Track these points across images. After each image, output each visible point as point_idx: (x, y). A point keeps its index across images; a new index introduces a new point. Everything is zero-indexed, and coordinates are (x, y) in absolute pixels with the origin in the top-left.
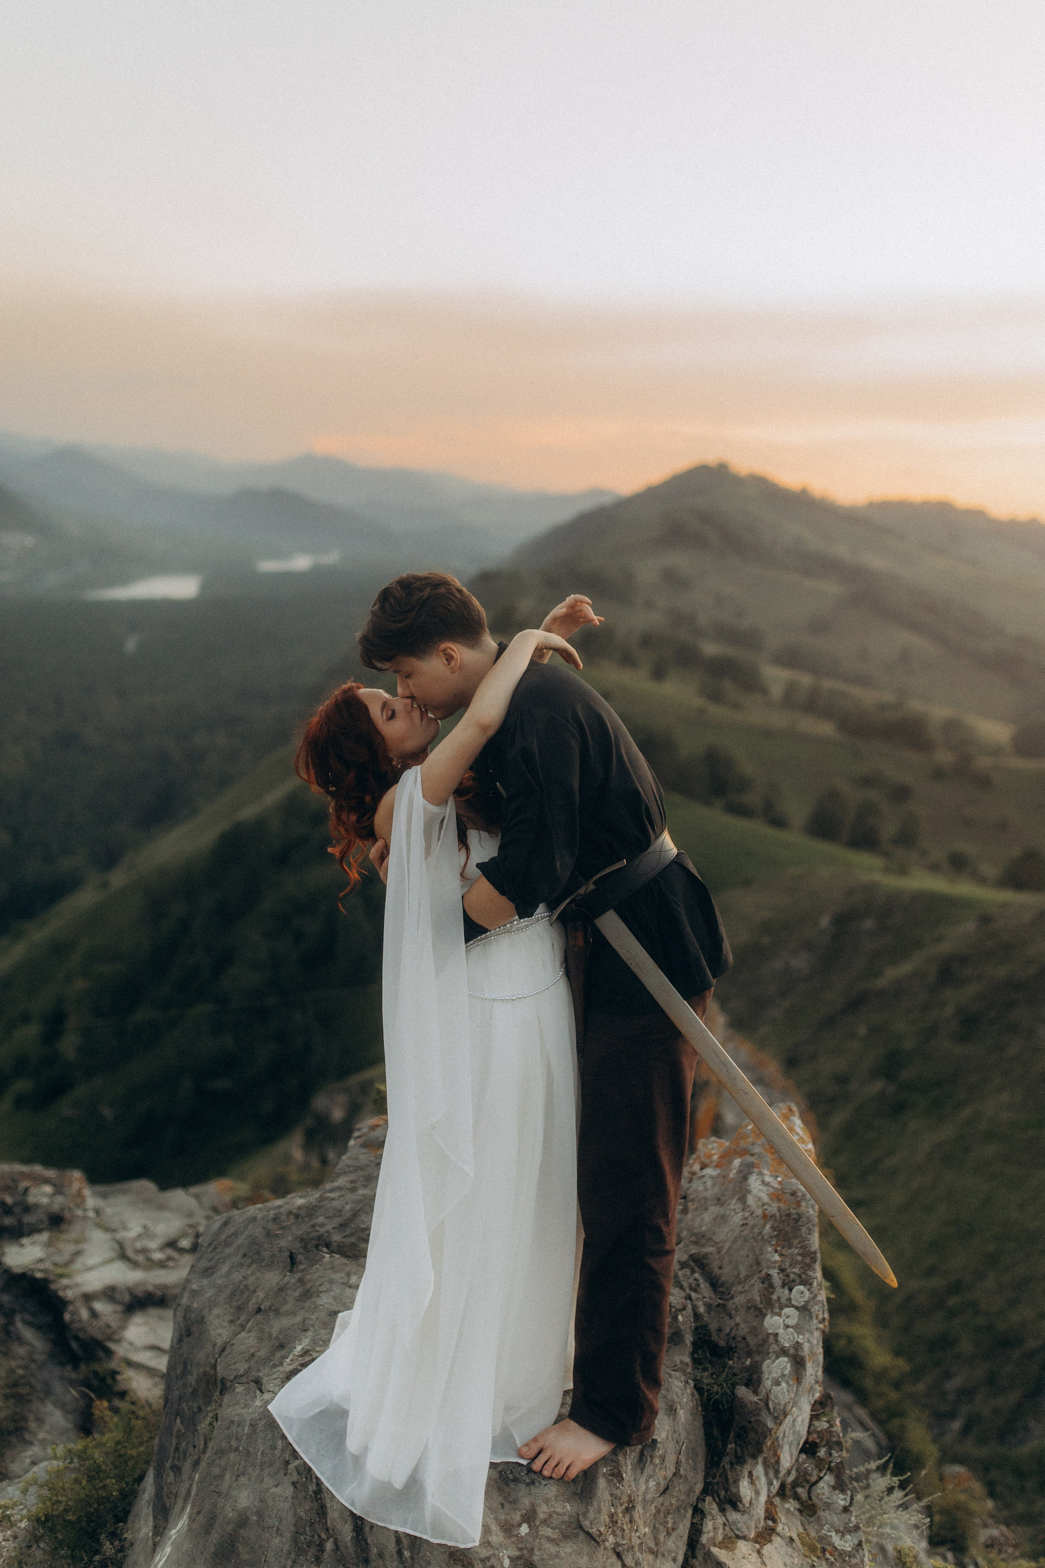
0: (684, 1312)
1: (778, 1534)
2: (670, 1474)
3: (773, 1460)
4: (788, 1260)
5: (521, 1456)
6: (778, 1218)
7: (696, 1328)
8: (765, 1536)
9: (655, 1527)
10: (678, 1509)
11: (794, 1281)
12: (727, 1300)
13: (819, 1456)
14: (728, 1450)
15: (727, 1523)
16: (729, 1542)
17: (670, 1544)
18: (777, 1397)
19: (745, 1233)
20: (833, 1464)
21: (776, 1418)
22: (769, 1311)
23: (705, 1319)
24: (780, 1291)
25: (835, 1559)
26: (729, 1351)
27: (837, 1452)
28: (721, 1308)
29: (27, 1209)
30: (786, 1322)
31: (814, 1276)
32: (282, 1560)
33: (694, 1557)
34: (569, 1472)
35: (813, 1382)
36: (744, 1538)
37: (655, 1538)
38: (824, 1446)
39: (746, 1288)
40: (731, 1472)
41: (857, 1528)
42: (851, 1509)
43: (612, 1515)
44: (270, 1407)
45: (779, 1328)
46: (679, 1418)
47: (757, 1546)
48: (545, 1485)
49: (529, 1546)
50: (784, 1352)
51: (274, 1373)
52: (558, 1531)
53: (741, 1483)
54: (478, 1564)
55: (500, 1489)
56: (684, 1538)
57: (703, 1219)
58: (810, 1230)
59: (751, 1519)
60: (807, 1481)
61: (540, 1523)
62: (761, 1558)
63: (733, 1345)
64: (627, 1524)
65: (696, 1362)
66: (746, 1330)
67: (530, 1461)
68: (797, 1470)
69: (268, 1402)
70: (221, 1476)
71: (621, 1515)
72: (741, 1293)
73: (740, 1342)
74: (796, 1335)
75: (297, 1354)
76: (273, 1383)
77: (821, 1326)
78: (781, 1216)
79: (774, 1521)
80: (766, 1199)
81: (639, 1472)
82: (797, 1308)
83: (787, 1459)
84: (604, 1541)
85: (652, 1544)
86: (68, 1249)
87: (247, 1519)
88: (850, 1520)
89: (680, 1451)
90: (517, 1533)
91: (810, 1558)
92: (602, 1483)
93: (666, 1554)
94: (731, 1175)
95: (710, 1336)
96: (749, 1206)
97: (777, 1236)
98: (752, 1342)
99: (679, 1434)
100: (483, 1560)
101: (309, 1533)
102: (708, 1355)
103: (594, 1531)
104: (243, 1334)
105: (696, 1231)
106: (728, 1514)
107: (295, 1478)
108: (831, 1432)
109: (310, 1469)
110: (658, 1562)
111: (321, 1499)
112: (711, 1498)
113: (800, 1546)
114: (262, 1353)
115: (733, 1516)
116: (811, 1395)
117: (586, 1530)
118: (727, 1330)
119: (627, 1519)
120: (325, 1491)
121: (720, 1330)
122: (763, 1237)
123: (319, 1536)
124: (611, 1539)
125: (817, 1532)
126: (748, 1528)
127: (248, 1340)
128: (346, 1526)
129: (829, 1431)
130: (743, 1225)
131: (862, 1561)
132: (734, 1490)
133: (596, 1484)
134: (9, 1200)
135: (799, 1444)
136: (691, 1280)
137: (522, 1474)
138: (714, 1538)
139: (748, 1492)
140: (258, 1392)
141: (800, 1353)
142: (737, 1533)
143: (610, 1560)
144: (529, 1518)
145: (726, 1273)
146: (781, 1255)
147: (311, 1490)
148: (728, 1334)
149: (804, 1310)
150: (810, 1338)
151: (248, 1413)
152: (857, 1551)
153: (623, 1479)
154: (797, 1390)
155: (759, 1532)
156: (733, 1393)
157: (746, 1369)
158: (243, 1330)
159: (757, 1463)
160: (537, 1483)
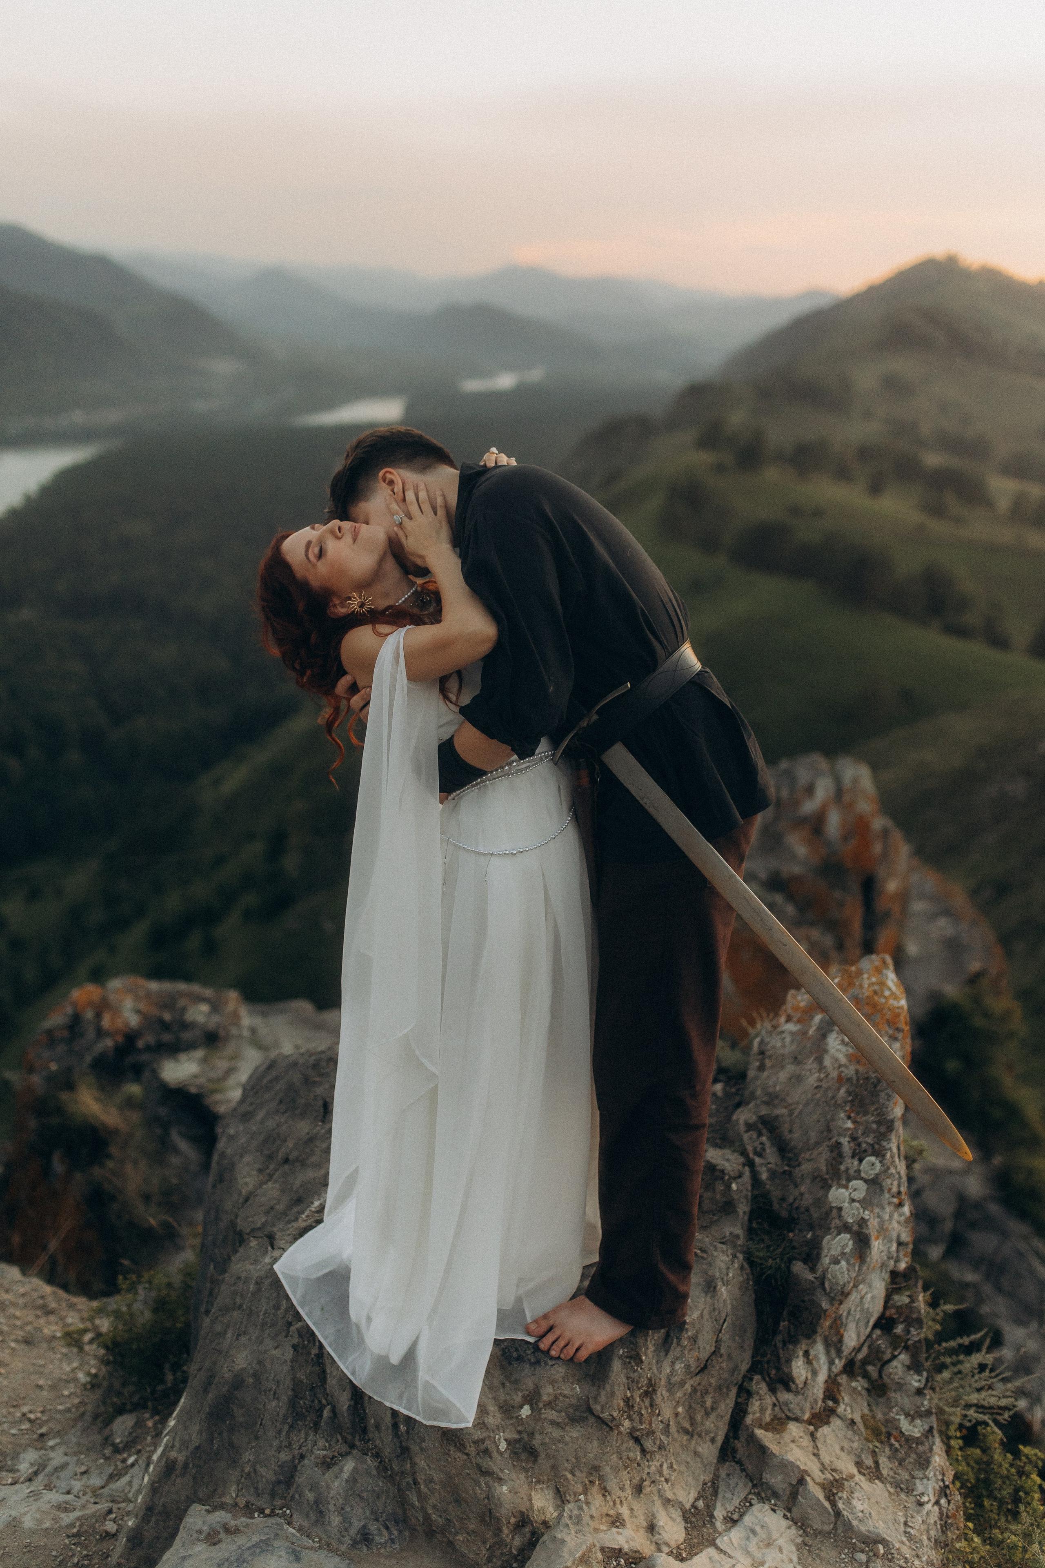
0: (740, 1180)
1: (838, 1416)
2: (704, 1355)
3: (835, 1339)
4: (861, 1127)
5: (528, 1333)
6: (855, 1082)
7: (755, 1198)
8: (821, 1418)
9: (690, 1407)
10: (719, 1388)
11: (865, 1151)
12: (794, 1167)
13: (895, 1333)
14: (781, 1328)
15: (777, 1404)
16: (778, 1424)
17: (709, 1424)
18: (835, 1277)
19: (818, 1096)
20: (910, 1342)
21: (832, 1300)
22: (835, 1183)
23: (767, 1186)
24: (849, 1161)
25: (901, 1446)
26: (791, 1223)
27: (916, 1330)
28: (786, 1176)
29: (185, 1026)
30: (852, 1195)
31: (887, 1147)
32: (278, 1425)
33: (737, 1437)
34: (579, 1355)
35: (885, 1258)
36: (797, 1419)
37: (690, 1417)
38: (902, 1323)
39: (813, 1156)
40: (783, 1350)
41: (929, 1413)
42: (926, 1391)
43: (628, 1399)
44: (276, 1267)
45: (844, 1202)
46: (719, 1294)
47: (812, 1428)
48: (554, 1365)
49: (529, 1429)
50: (846, 1228)
51: (288, 1229)
52: (564, 1414)
53: (793, 1363)
54: (470, 1446)
55: (502, 1368)
56: (724, 1418)
57: (777, 1079)
58: (890, 1096)
59: (805, 1400)
60: (880, 1359)
61: (544, 1405)
62: (814, 1441)
63: (796, 1216)
64: (646, 1408)
65: (751, 1232)
66: (810, 1201)
67: (537, 1339)
68: (869, 1347)
69: (276, 1260)
70: (223, 1334)
71: (638, 1400)
72: (809, 1160)
73: (802, 1213)
74: (861, 1210)
75: (313, 1209)
76: (285, 1240)
77: (896, 1200)
78: (858, 1080)
79: (836, 1401)
80: (843, 1060)
81: (663, 1354)
82: (866, 1181)
83: (851, 1339)
84: (618, 1426)
85: (687, 1425)
86: (222, 1065)
87: (243, 1381)
88: (922, 1403)
89: (721, 1329)
90: (517, 1414)
91: (871, 1442)
92: (616, 1365)
93: (703, 1434)
94: (811, 1032)
95: (771, 1206)
96: (825, 1067)
97: (852, 1101)
98: (815, 1214)
99: (719, 1312)
100: (476, 1443)
101: (308, 1398)
102: (766, 1225)
103: (605, 1415)
104: (270, 1184)
105: (771, 1090)
106: (779, 1394)
107: (295, 1341)
108: (911, 1307)
109: (313, 1333)
110: (694, 1442)
111: (322, 1363)
112: (760, 1377)
113: (862, 1429)
114: (280, 1207)
115: (785, 1396)
116: (884, 1271)
117: (597, 1414)
118: (791, 1199)
119: (647, 1402)
120: (326, 1354)
121: (783, 1199)
122: (836, 1101)
123: (320, 1402)
124: (627, 1423)
125: (884, 1414)
126: (802, 1410)
127: (271, 1190)
128: (345, 1394)
129: (909, 1306)
130: (817, 1087)
131: (931, 1449)
132: (786, 1370)
133: (610, 1367)
134: (167, 1017)
135: (868, 1322)
136: (757, 1144)
137: (529, 1352)
138: (760, 1419)
139: (803, 1372)
140: (270, 1248)
141: (864, 1231)
142: (789, 1414)
143: (626, 1445)
144: (532, 1399)
145: (795, 1137)
146: (854, 1122)
147: (313, 1353)
148: (791, 1204)
149: (874, 1183)
150: (881, 1213)
151: (254, 1271)
152: (927, 1437)
153: (642, 1361)
154: (860, 1269)
155: (816, 1413)
156: (788, 1268)
157: (808, 1242)
158: (270, 1180)
159: (815, 1342)
160: (542, 1364)
